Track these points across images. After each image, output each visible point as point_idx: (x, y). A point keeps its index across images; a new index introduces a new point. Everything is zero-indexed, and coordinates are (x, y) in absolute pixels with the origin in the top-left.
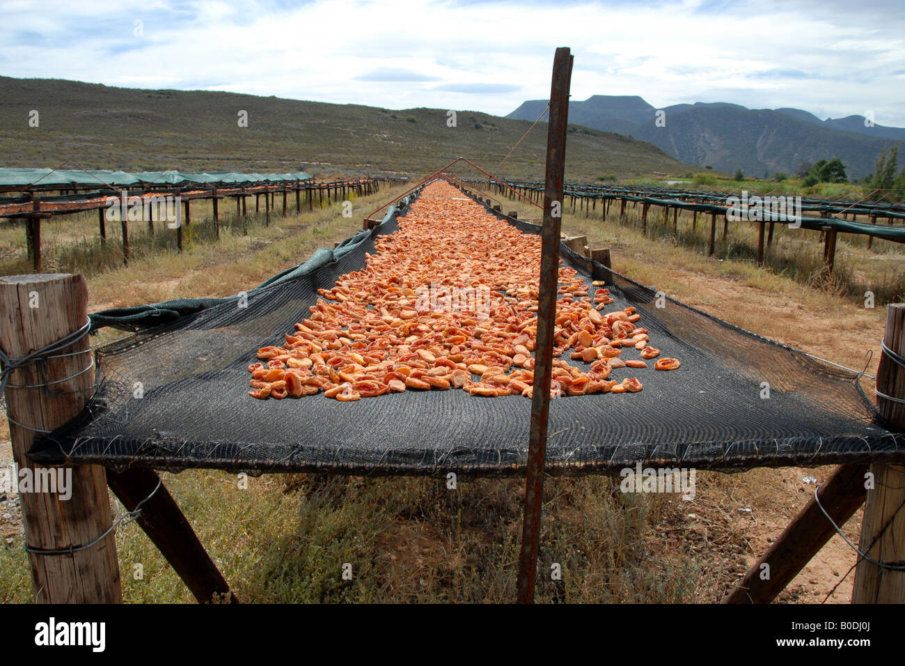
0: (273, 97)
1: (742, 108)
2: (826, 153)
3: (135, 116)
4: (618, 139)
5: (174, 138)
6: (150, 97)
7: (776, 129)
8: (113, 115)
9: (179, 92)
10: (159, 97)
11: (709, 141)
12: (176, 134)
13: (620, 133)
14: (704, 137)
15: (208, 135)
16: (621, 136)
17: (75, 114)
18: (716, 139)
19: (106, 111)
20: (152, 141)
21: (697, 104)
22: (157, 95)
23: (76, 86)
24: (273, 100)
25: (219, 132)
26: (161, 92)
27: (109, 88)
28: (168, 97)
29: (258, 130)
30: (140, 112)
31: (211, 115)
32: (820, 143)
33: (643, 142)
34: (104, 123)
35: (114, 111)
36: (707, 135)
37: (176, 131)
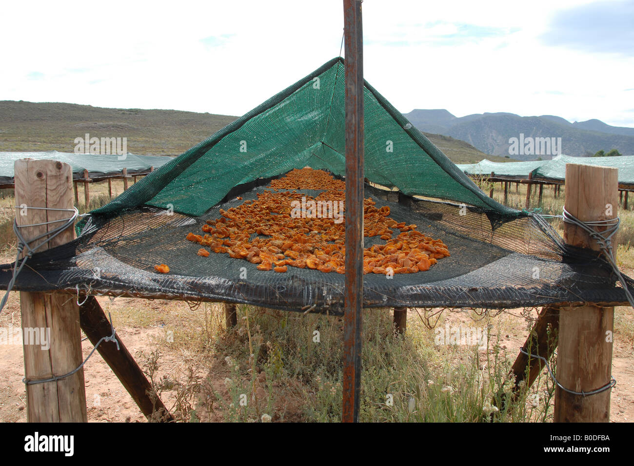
0: (207, 113)
1: (516, 116)
2: (576, 145)
3: (116, 127)
4: (442, 139)
5: (146, 142)
6: (123, 113)
7: (541, 130)
8: (101, 126)
9: (143, 110)
10: (130, 114)
11: (495, 139)
12: (147, 139)
13: (443, 135)
14: (492, 136)
15: (169, 139)
16: (444, 137)
17: (75, 126)
18: (500, 137)
19: (96, 123)
20: (132, 144)
21: (485, 113)
22: (128, 113)
23: (73, 107)
24: (207, 116)
25: (175, 137)
26: (131, 111)
27: (95, 108)
28: (136, 114)
29: (201, 136)
30: (119, 124)
31: (167, 125)
32: (572, 138)
33: (460, 141)
34: (96, 132)
35: (101, 124)
36: (494, 135)
37: (146, 137)
